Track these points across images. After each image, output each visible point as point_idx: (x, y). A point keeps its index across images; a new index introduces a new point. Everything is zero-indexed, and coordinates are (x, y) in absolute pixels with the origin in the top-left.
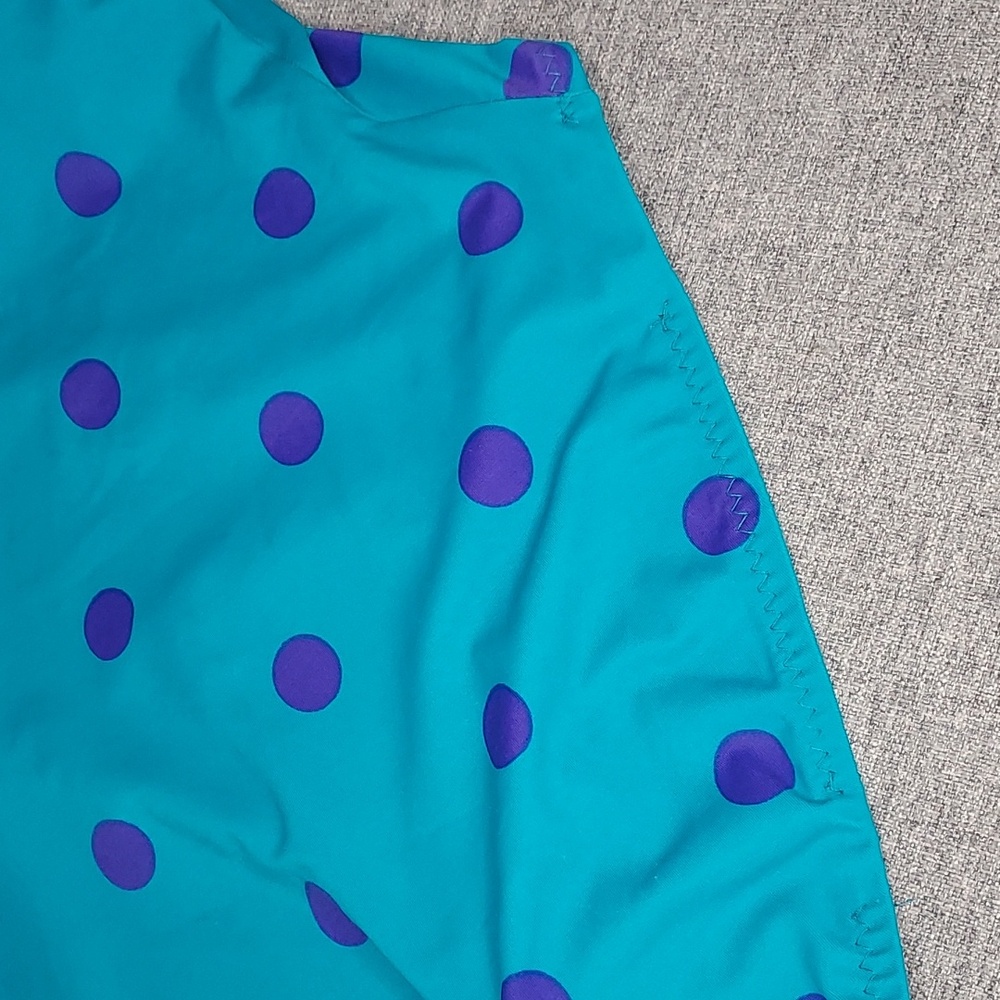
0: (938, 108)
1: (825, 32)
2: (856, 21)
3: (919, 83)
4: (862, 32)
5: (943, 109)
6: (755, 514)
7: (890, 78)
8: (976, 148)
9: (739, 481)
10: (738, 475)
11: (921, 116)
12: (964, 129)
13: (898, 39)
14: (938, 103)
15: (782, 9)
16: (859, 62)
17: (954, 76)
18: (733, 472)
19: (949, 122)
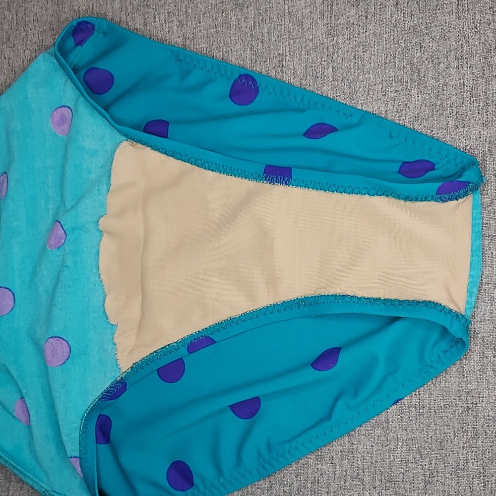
0: (274, 67)
1: (225, 50)
2: (235, 43)
3: (264, 60)
4: (238, 46)
5: (276, 67)
6: (253, 80)
7: (254, 61)
8: (292, 78)
9: (240, 77)
10: (238, 76)
11: (269, 72)
12: (286, 73)
13: (252, 45)
14: (274, 65)
15: (207, 45)
16: (241, 58)
17: (276, 54)
18: (236, 76)
19: (280, 71)
